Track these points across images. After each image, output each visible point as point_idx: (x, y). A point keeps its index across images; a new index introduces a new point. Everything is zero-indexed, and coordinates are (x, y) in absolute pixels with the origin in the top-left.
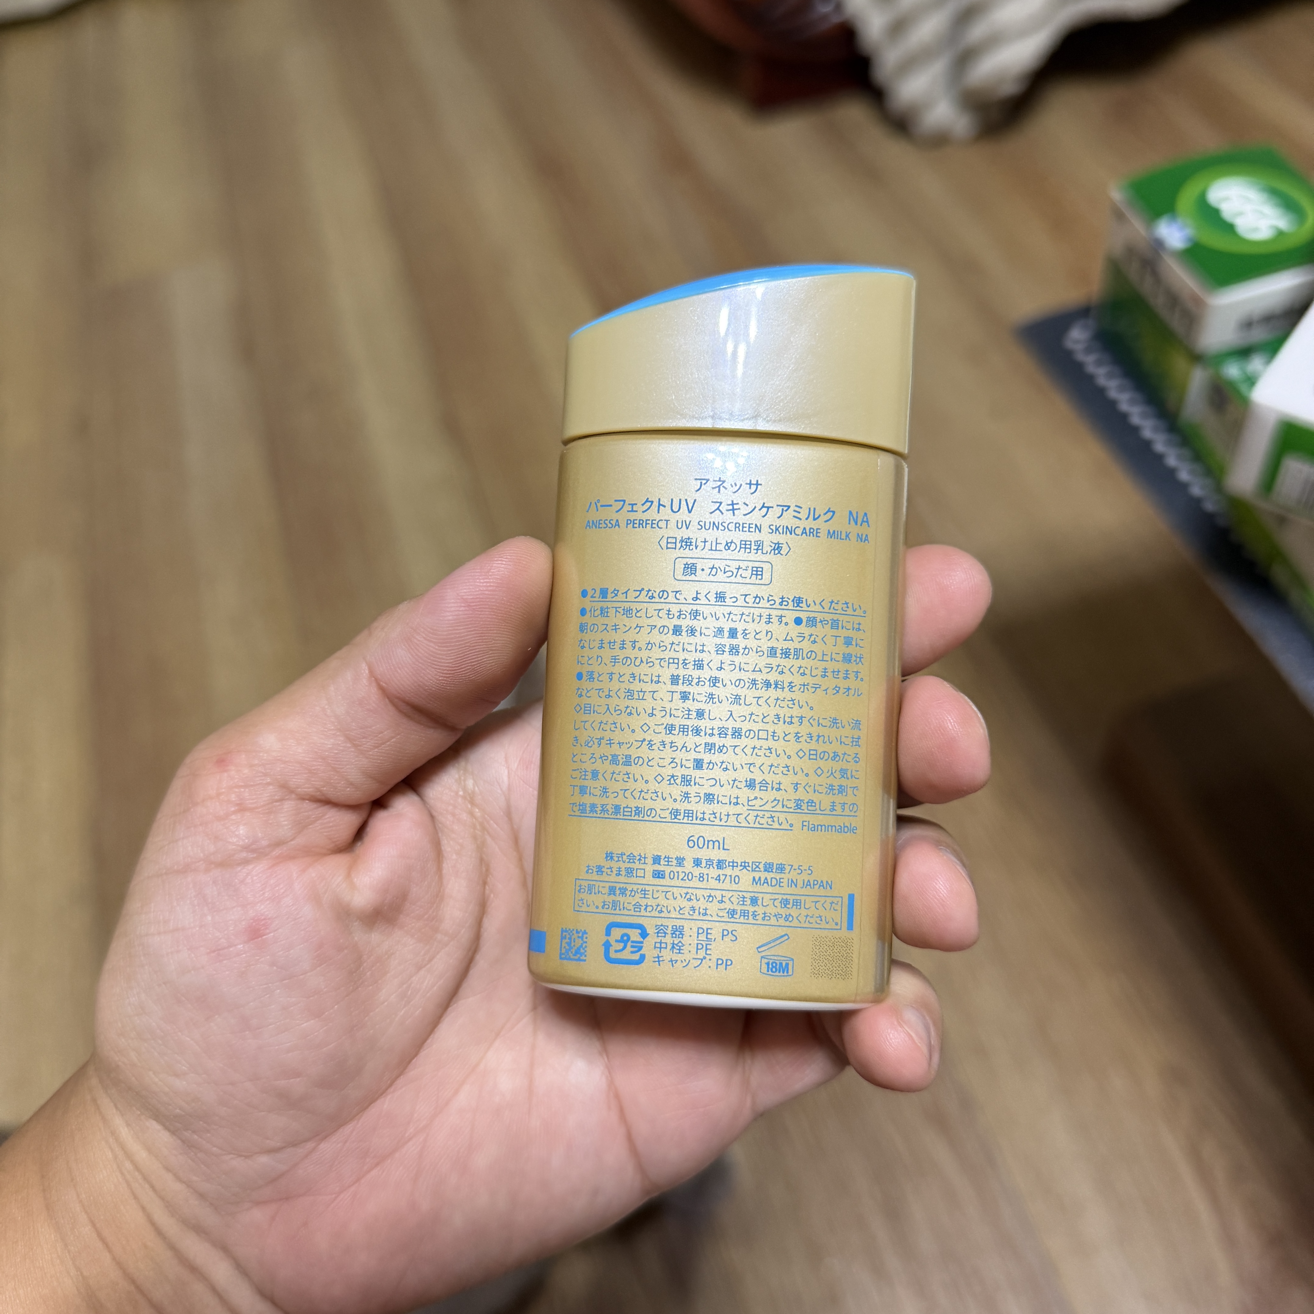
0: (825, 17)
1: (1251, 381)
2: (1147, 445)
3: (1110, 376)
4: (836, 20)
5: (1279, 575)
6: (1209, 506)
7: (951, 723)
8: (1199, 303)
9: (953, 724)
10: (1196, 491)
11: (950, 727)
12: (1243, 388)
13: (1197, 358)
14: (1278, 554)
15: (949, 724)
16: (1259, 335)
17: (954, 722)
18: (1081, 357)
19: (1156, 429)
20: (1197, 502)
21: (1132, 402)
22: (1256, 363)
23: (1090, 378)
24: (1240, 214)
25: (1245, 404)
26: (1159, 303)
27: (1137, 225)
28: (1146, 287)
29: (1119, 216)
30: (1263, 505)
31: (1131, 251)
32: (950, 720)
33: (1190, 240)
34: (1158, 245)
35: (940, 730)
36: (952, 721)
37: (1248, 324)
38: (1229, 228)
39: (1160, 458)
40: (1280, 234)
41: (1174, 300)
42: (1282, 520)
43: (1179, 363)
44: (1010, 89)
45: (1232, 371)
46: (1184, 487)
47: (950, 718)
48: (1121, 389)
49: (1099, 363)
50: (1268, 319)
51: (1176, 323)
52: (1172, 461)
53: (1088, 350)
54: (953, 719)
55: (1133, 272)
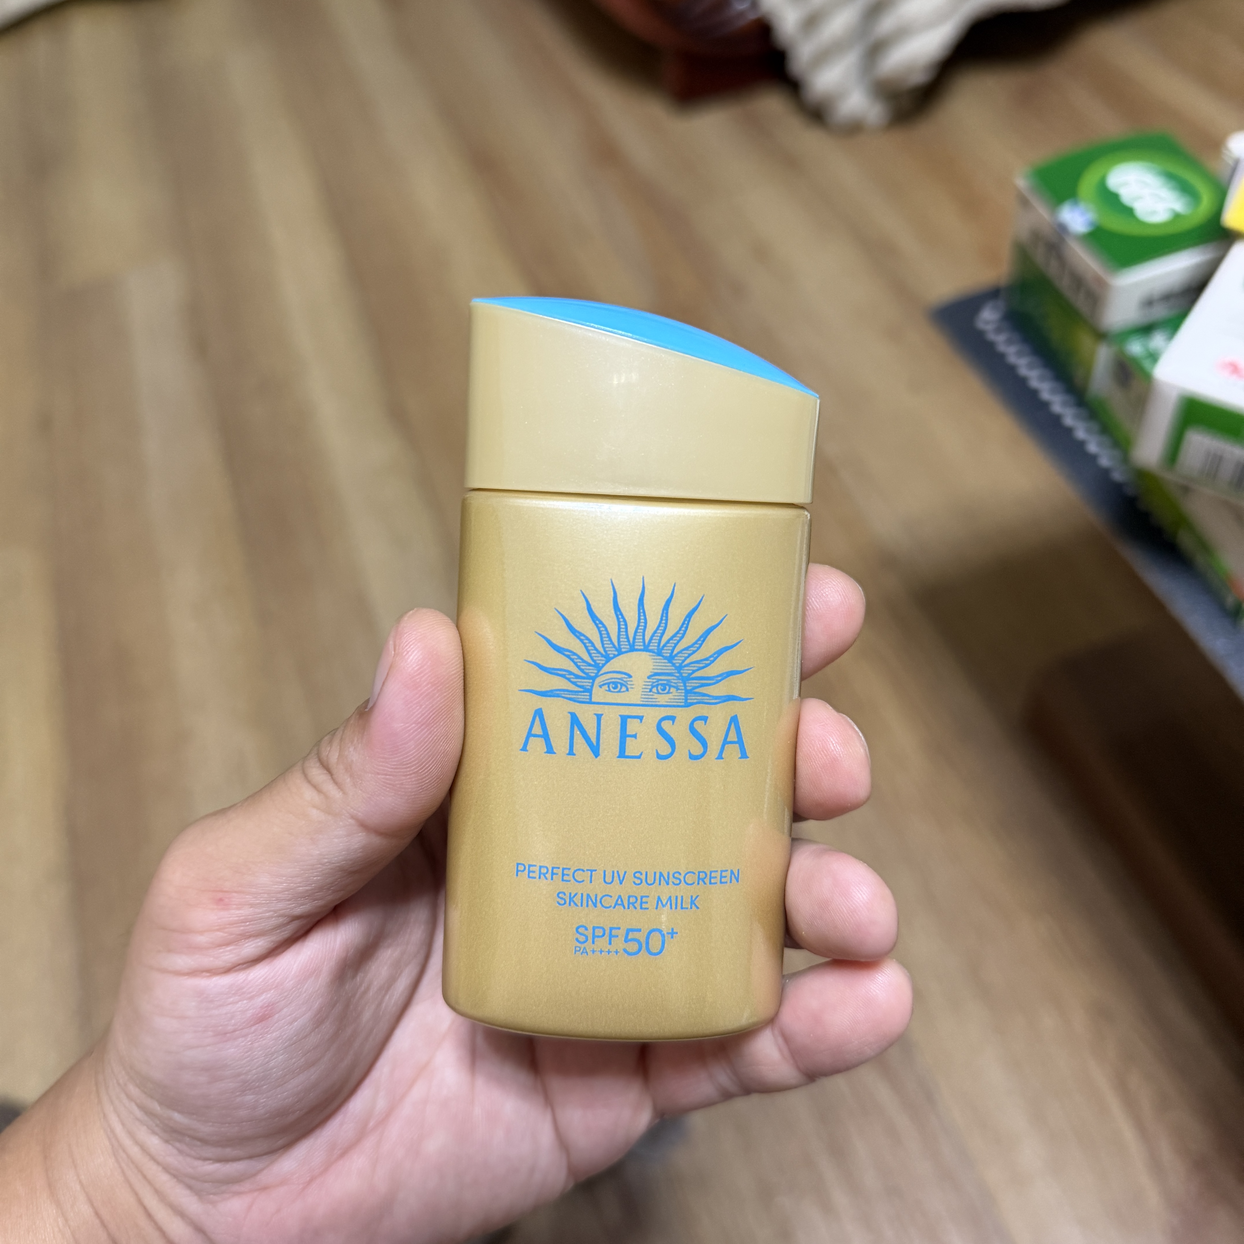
0: (741, 14)
1: (1154, 357)
2: (1056, 420)
3: (1019, 354)
4: (752, 16)
5: (1185, 540)
6: (1117, 476)
7: (833, 744)
8: (1103, 284)
9: (835, 745)
10: (1105, 461)
11: (833, 748)
12: (1146, 364)
13: (1101, 336)
14: (1183, 521)
15: (831, 745)
16: (1160, 312)
17: (836, 743)
18: (992, 336)
19: (1065, 404)
20: (1106, 472)
21: (1042, 379)
22: (1157, 340)
23: (1001, 357)
24: (1139, 198)
25: (1148, 379)
26: (1064, 284)
27: (1042, 211)
28: (1052, 269)
29: (1024, 202)
30: (1168, 476)
31: (1036, 236)
32: (832, 742)
33: (1091, 224)
34: (1062, 229)
35: (823, 752)
36: (834, 742)
37: (1149, 303)
38: (1129, 212)
39: (1069, 431)
40: (1177, 216)
41: (1078, 281)
42: (1186, 490)
43: (1085, 341)
44: (919, 78)
45: (1135, 348)
46: (1093, 458)
47: (832, 740)
48: (1030, 366)
49: (1009, 342)
50: (1167, 297)
51: (1080, 302)
52: (1081, 434)
53: (998, 330)
54: (834, 741)
55: (1039, 256)
